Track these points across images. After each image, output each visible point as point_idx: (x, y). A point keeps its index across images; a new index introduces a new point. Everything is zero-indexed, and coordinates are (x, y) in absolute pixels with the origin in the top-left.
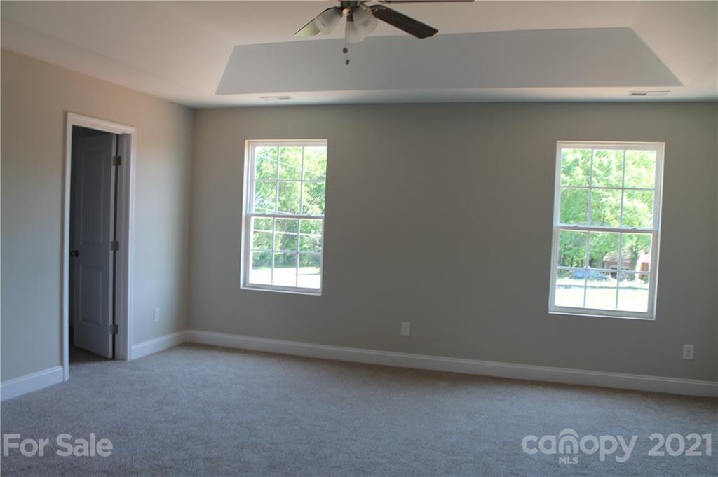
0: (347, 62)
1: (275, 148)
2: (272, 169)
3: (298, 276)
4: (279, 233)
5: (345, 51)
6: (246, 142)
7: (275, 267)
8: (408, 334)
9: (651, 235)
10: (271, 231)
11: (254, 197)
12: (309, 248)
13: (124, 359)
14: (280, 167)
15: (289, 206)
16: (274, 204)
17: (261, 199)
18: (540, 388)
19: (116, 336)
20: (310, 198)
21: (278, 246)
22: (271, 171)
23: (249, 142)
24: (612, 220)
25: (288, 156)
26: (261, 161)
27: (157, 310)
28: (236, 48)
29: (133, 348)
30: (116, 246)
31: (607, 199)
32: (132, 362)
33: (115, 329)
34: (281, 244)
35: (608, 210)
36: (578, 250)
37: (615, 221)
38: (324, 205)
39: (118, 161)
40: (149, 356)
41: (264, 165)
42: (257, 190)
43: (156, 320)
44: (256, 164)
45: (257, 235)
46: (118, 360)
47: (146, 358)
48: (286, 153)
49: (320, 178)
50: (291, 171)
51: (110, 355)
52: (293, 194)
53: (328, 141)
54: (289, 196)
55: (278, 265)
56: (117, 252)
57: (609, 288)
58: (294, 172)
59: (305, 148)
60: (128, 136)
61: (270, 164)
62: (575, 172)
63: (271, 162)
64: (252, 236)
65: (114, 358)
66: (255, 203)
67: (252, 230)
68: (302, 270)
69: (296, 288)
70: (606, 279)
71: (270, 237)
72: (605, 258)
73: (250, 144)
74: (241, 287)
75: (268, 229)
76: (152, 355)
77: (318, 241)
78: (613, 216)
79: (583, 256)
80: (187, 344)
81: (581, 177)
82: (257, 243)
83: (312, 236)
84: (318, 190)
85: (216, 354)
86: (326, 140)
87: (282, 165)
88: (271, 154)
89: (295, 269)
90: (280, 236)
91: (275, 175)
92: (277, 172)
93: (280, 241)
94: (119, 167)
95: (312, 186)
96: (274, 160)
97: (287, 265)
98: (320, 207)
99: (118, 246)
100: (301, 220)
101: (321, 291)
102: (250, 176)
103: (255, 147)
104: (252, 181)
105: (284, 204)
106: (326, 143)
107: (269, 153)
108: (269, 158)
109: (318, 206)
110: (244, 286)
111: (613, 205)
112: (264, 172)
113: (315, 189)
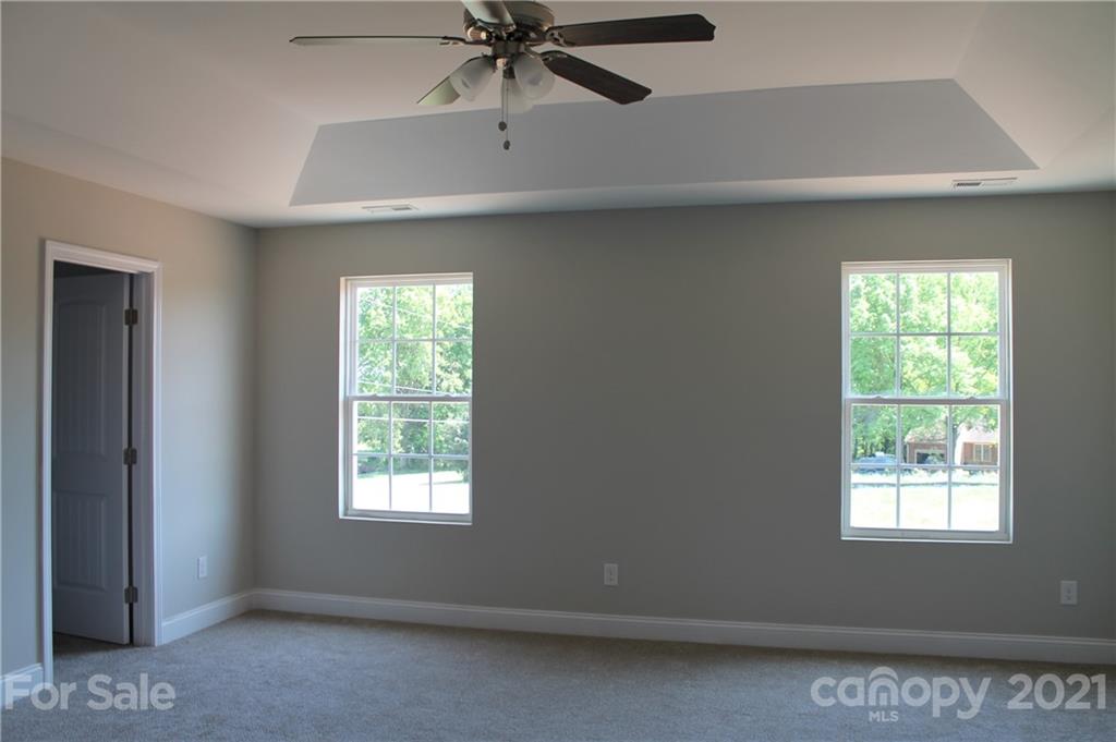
0: (507, 145)
1: (390, 288)
2: (385, 320)
3: (433, 486)
4: (397, 420)
5: (503, 126)
6: (342, 279)
7: (395, 474)
8: (615, 582)
9: (999, 406)
10: (385, 418)
11: (358, 364)
12: (446, 441)
13: (149, 644)
14: (397, 316)
15: (412, 376)
16: (388, 374)
17: (369, 366)
18: (836, 663)
19: (135, 605)
20: (445, 363)
21: (397, 440)
22: (382, 322)
23: (346, 280)
24: (915, 379)
25: (409, 298)
26: (367, 305)
27: (203, 559)
28: (321, 128)
29: (164, 624)
30: (131, 457)
31: (908, 346)
32: (163, 648)
33: (132, 595)
34: (401, 437)
35: (910, 364)
36: (866, 427)
37: (918, 380)
38: (469, 374)
39: (132, 317)
40: (188, 637)
41: (372, 312)
42: (363, 352)
43: (200, 576)
44: (359, 311)
45: (364, 424)
46: (138, 646)
47: (185, 641)
48: (407, 293)
49: (460, 332)
50: (414, 322)
51: (126, 640)
52: (418, 358)
53: (474, 276)
54: (412, 361)
55: (398, 471)
56: (134, 467)
57: (918, 485)
58: (419, 322)
59: (437, 287)
60: (148, 276)
61: (382, 312)
62: (858, 307)
63: (384, 309)
64: (356, 427)
65: (132, 643)
66: (358, 374)
67: (355, 416)
68: (438, 476)
69: (429, 514)
70: (910, 470)
71: (384, 426)
72: (908, 439)
73: (349, 283)
74: (341, 516)
75: (380, 415)
76: (196, 634)
77: (459, 431)
78: (917, 372)
79: (874, 437)
80: (254, 613)
81: (866, 315)
82: (364, 437)
83: (450, 422)
84: (458, 350)
85: (302, 627)
86: (471, 274)
87: (399, 312)
88: (383, 296)
89: (427, 475)
90: (400, 424)
91: (390, 329)
92: (393, 324)
93: (399, 432)
94: (135, 327)
95: (448, 344)
96: (387, 306)
97: (412, 469)
98: (462, 377)
99: (135, 457)
100: (435, 403)
101: (470, 518)
102: (349, 331)
103: (356, 288)
104: (353, 342)
105: (405, 373)
106: (471, 278)
107: (380, 294)
108: (379, 302)
109: (458, 375)
110: (346, 515)
111: (917, 355)
112: (372, 324)
113: (452, 348)
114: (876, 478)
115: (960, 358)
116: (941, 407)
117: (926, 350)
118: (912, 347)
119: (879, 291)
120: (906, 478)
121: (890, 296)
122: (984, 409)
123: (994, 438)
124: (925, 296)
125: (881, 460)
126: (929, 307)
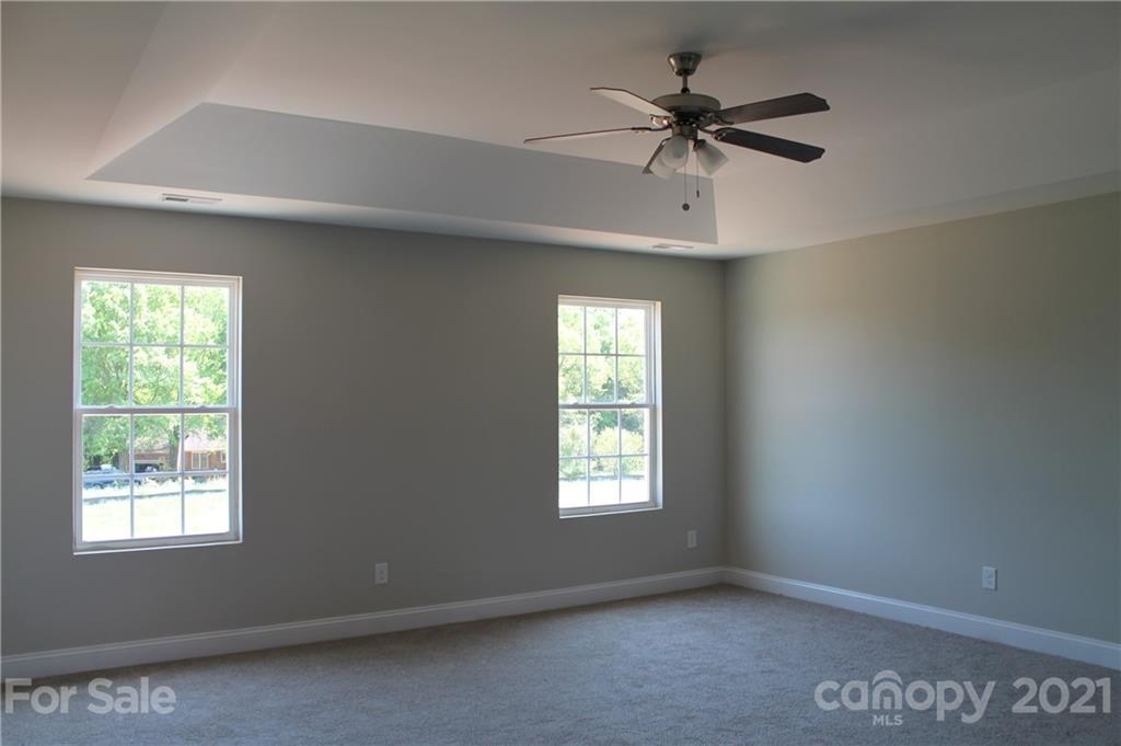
8: (386, 580)
36: (90, 439)
57: (150, 496)
79: (99, 449)
111: (145, 365)
114: (109, 491)
115: (191, 368)
116: (168, 416)
117: (154, 359)
118: (141, 356)
119: (106, 296)
120: (138, 490)
121: (118, 303)
122: (206, 418)
123: (221, 445)
124: (154, 305)
125: (107, 472)
126: (157, 315)
